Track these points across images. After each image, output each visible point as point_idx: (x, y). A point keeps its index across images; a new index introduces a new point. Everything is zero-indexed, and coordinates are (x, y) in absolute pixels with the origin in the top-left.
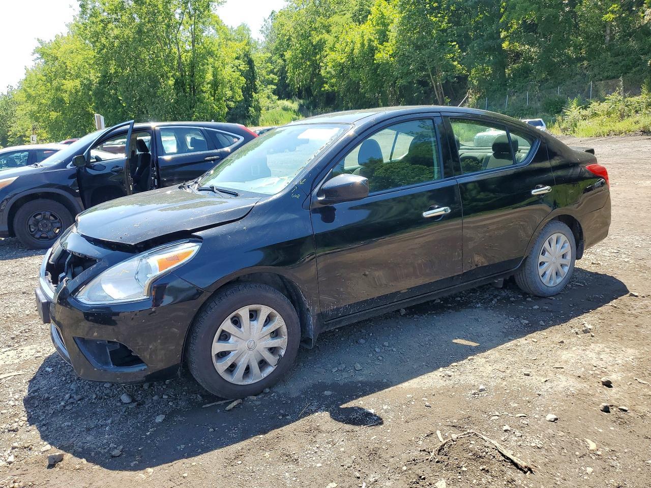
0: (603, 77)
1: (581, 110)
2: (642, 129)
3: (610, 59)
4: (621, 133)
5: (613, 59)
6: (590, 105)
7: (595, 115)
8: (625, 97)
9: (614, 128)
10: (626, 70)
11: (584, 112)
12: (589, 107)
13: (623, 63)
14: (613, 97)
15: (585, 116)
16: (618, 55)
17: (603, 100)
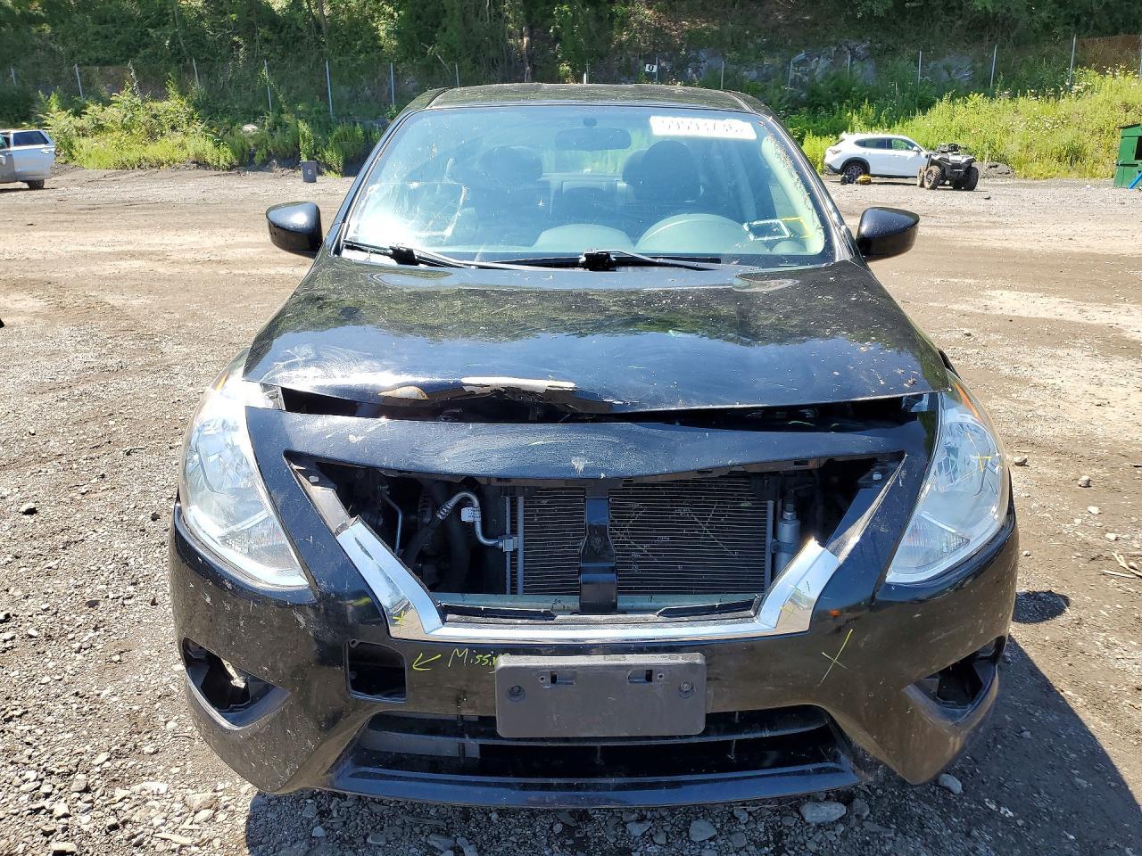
0: (90, 60)
1: (71, 118)
2: (194, 159)
3: (92, 28)
4: (160, 164)
5: (99, 28)
6: (86, 109)
7: (100, 128)
8: (144, 101)
9: (145, 155)
10: (129, 51)
11: (78, 122)
12: (86, 113)
13: (120, 37)
14: (124, 97)
15: (82, 129)
16: (105, 22)
17: (108, 103)
